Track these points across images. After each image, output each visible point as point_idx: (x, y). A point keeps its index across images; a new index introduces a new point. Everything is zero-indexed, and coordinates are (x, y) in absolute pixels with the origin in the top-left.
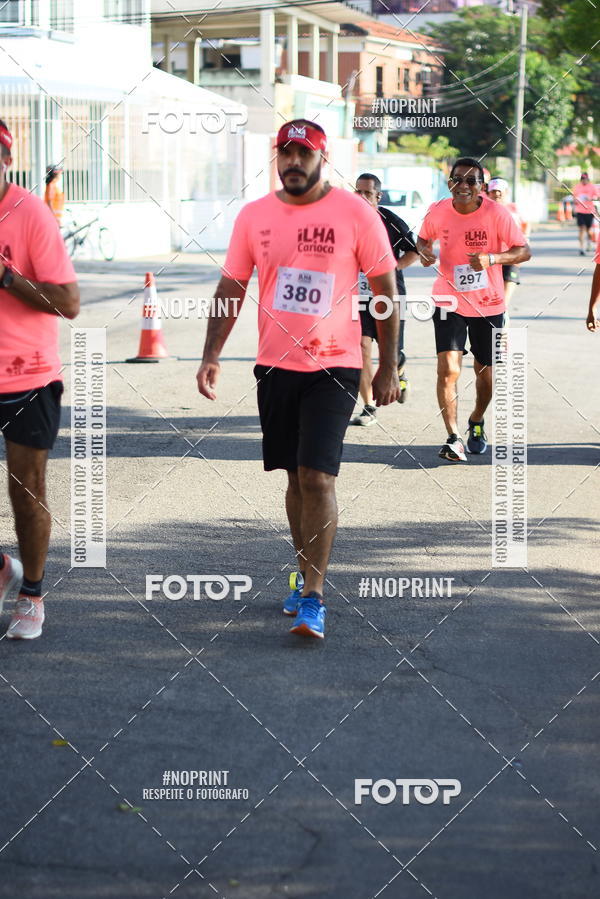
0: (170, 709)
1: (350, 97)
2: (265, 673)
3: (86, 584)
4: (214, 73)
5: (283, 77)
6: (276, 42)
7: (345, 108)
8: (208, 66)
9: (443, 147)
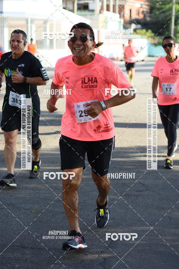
1: (122, 18)
4: (81, 11)
6: (100, 1)
8: (79, 8)
9: (150, 33)
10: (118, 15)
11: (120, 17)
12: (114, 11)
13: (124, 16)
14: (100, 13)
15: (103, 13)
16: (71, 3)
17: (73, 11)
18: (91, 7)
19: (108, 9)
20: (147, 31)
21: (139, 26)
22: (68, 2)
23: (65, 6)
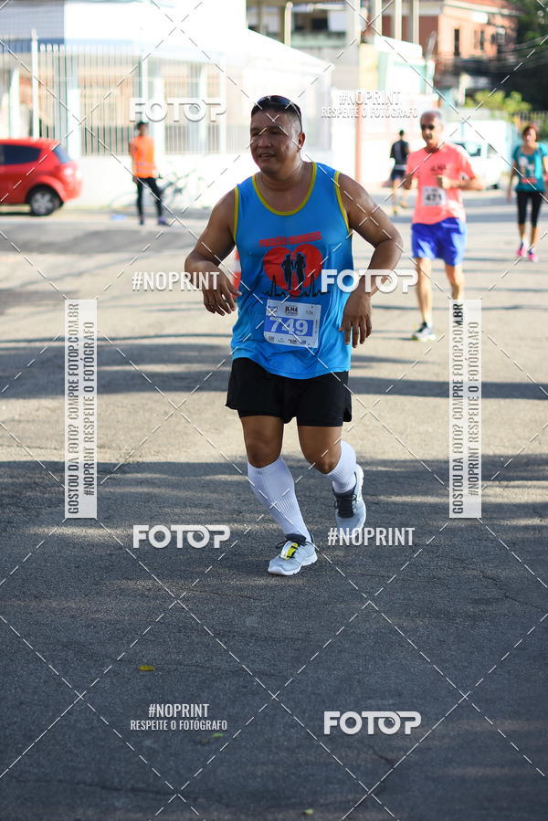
0: (252, 635)
1: (430, 56)
2: (345, 601)
3: (176, 514)
4: (303, 35)
5: (368, 38)
6: (361, 6)
7: (425, 67)
8: (299, 29)
9: (516, 102)
10: (420, 49)
11: (424, 55)
12: (406, 37)
13: (436, 51)
14: (363, 41)
15: (373, 43)
16: (275, 10)
17: (279, 36)
18: (335, 24)
19: (387, 31)
20: (508, 95)
21: (483, 82)
22: (265, 10)
23: (254, 22)
